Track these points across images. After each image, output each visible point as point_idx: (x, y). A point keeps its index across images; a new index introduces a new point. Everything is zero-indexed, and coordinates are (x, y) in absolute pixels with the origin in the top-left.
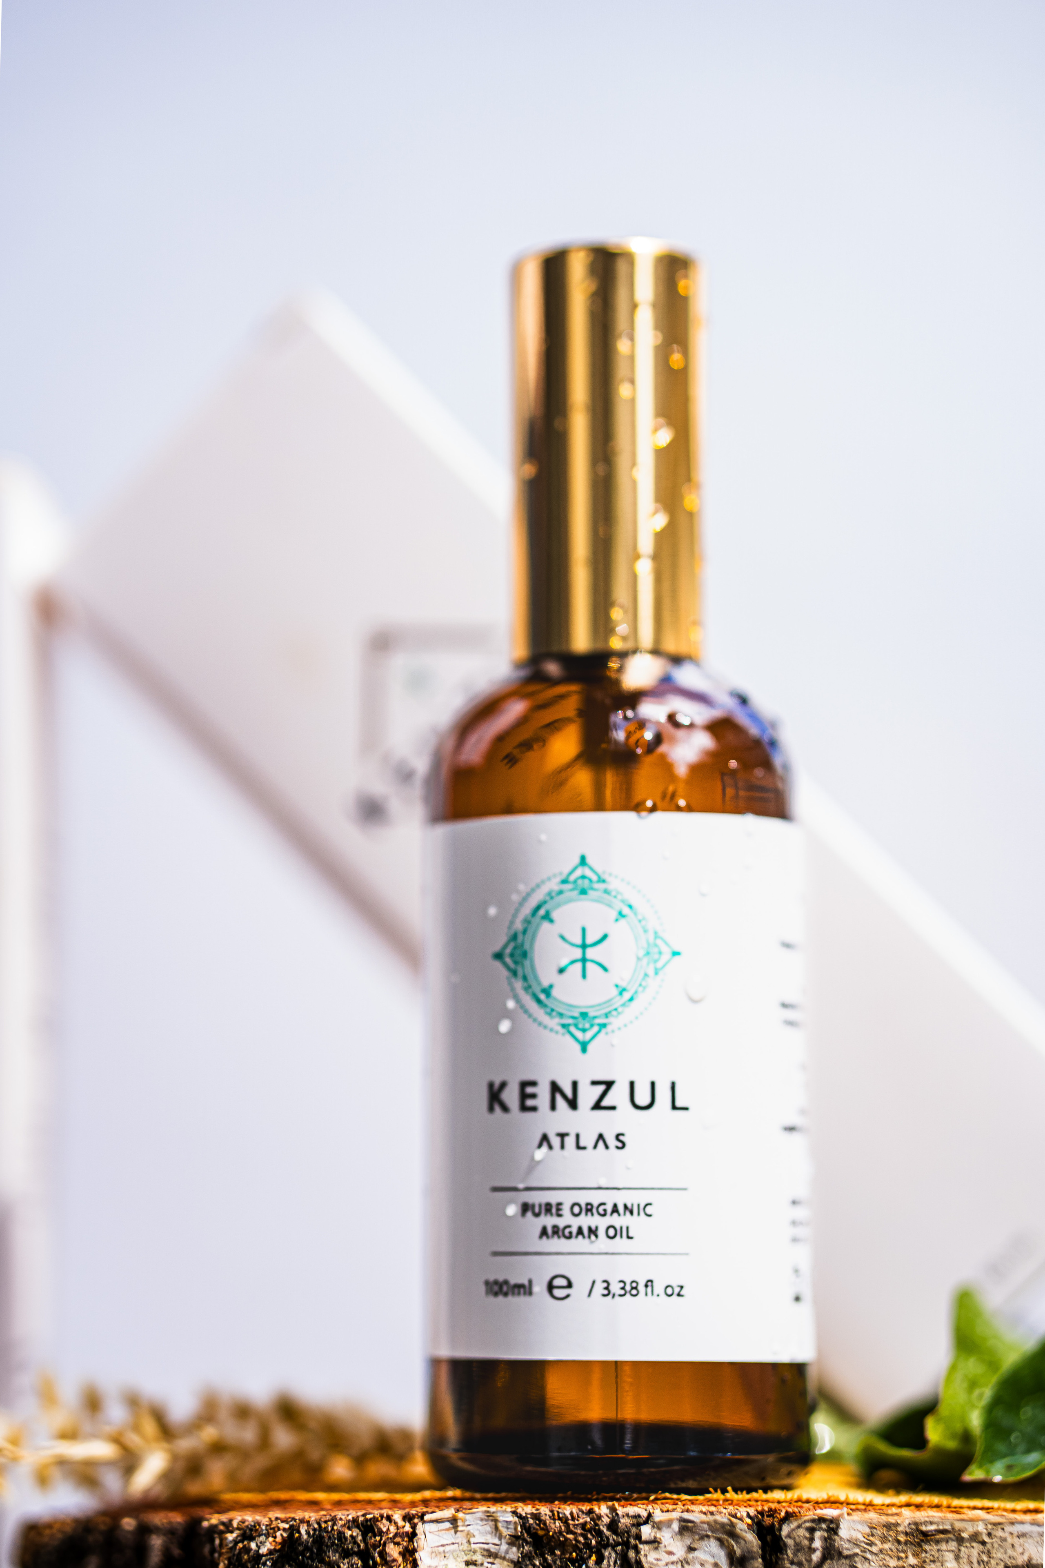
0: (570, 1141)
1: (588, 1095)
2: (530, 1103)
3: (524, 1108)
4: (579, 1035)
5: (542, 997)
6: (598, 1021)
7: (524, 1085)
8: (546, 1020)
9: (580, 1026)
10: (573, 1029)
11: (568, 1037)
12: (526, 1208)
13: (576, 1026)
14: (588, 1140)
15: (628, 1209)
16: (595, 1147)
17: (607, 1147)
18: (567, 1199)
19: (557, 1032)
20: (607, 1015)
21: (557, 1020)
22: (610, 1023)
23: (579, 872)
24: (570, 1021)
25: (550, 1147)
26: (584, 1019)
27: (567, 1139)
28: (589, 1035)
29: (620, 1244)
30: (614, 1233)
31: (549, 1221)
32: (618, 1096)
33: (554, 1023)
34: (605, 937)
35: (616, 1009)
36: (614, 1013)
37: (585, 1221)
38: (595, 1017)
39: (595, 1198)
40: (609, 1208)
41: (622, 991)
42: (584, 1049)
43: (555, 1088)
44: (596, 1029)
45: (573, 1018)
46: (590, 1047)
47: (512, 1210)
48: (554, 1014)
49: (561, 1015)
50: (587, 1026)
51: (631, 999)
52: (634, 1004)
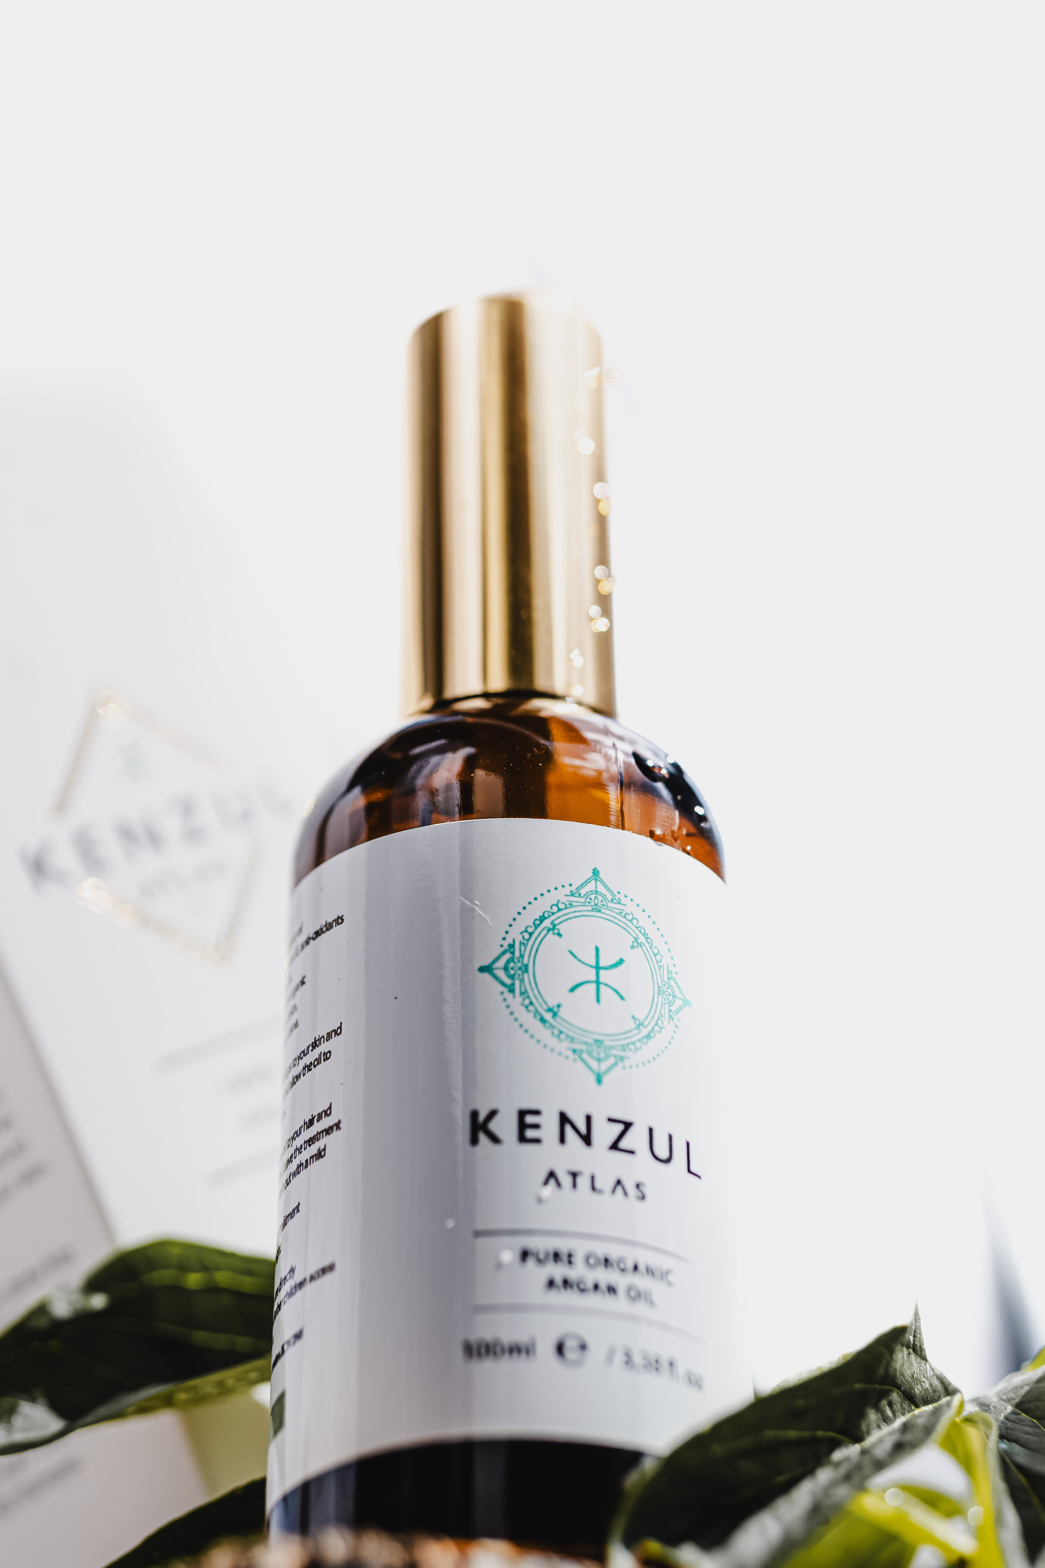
0: (583, 1182)
1: (604, 1133)
2: (530, 1133)
3: (522, 1139)
4: (594, 1064)
5: (548, 1016)
6: (613, 1052)
7: (522, 1114)
8: (553, 1042)
9: (595, 1054)
10: (585, 1056)
11: (579, 1064)
12: (525, 1255)
13: (590, 1053)
14: (605, 1183)
15: (650, 1271)
16: (614, 1191)
17: (626, 1194)
18: (580, 1249)
19: (567, 1057)
20: (624, 1048)
21: (566, 1044)
22: (628, 1058)
23: (591, 886)
24: (584, 1047)
25: (559, 1184)
26: (598, 1047)
27: (579, 1180)
28: (604, 1066)
29: (641, 1309)
30: (636, 1295)
31: (559, 1271)
32: (636, 1139)
33: (563, 1046)
34: (621, 962)
35: (633, 1043)
36: (632, 1047)
37: (604, 1276)
38: (611, 1048)
39: (614, 1252)
40: (630, 1266)
41: (640, 1025)
42: (599, 1081)
43: (564, 1119)
44: (612, 1061)
45: (586, 1043)
46: (606, 1079)
47: (508, 1256)
48: (563, 1036)
49: (572, 1040)
50: (602, 1055)
51: (648, 1037)
52: (651, 1042)
